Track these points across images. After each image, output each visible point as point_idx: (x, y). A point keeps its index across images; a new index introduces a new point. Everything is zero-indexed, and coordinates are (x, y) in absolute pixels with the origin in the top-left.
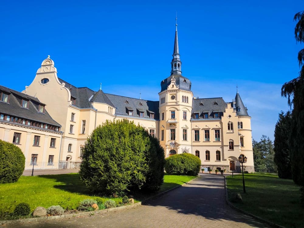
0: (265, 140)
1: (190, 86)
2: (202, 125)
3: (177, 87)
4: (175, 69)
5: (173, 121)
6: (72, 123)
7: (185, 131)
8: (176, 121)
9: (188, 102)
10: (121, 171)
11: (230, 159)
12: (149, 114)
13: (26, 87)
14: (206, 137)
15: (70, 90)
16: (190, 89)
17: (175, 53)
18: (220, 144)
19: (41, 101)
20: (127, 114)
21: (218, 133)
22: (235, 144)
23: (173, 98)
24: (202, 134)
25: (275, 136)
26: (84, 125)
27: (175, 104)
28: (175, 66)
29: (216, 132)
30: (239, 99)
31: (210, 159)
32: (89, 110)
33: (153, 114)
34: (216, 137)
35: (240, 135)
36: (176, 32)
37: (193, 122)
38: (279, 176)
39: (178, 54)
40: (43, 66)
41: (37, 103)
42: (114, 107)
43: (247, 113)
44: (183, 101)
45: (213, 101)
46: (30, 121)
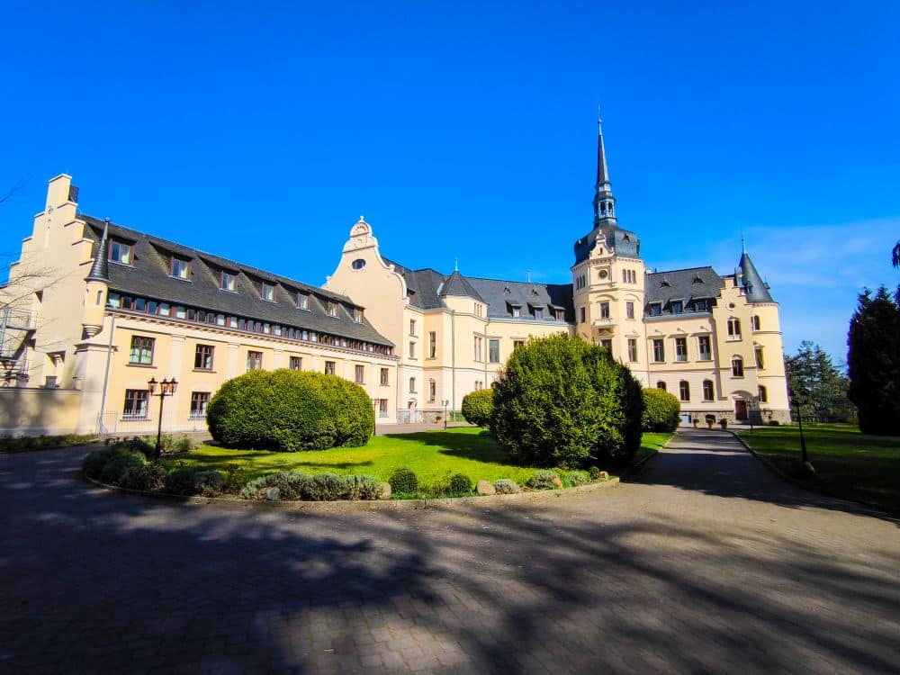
0: (808, 352)
1: (638, 247)
2: (669, 328)
3: (610, 253)
4: (602, 213)
5: (605, 323)
6: (413, 340)
7: (633, 342)
8: (613, 322)
9: (635, 282)
10: (578, 425)
11: (737, 396)
12: (552, 312)
13: (328, 278)
14: (679, 353)
15: (403, 275)
16: (638, 253)
17: (600, 182)
18: (712, 365)
19: (356, 302)
20: (509, 314)
21: (706, 343)
22: (745, 365)
23: (603, 275)
24: (670, 347)
25: (849, 343)
26: (433, 341)
27: (609, 288)
28: (603, 207)
29: (701, 342)
30: (748, 265)
31: (691, 398)
32: (440, 313)
33: (561, 311)
34: (702, 351)
35: (755, 343)
36: (600, 137)
37: (649, 322)
38: (861, 429)
39: (608, 183)
40: (353, 237)
41: (351, 307)
42: (483, 302)
43: (768, 294)
44: (625, 281)
45: (691, 275)
46: (347, 339)
